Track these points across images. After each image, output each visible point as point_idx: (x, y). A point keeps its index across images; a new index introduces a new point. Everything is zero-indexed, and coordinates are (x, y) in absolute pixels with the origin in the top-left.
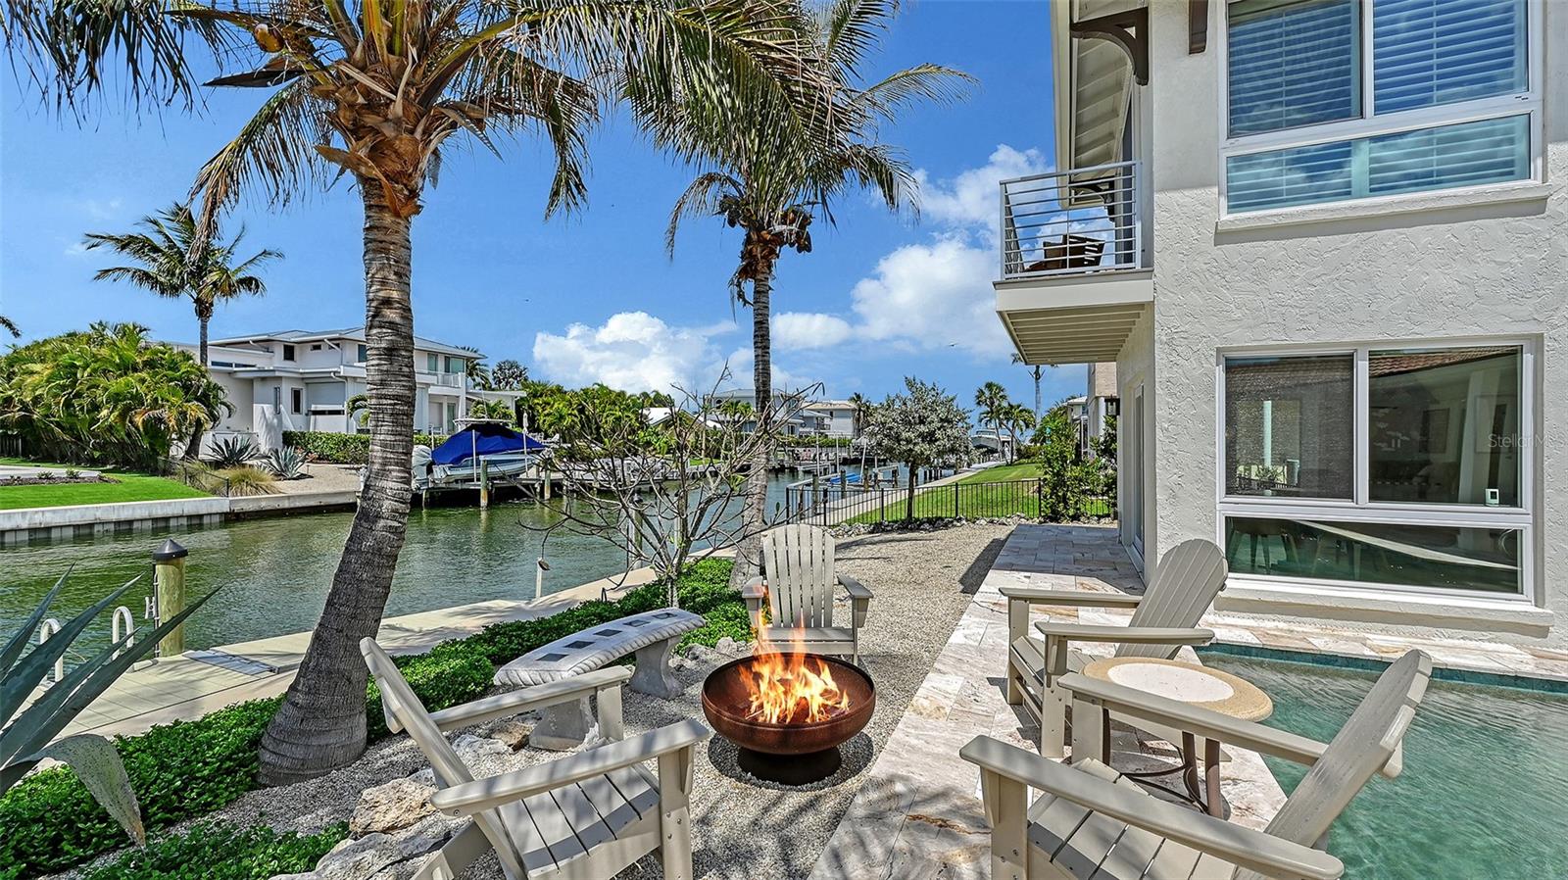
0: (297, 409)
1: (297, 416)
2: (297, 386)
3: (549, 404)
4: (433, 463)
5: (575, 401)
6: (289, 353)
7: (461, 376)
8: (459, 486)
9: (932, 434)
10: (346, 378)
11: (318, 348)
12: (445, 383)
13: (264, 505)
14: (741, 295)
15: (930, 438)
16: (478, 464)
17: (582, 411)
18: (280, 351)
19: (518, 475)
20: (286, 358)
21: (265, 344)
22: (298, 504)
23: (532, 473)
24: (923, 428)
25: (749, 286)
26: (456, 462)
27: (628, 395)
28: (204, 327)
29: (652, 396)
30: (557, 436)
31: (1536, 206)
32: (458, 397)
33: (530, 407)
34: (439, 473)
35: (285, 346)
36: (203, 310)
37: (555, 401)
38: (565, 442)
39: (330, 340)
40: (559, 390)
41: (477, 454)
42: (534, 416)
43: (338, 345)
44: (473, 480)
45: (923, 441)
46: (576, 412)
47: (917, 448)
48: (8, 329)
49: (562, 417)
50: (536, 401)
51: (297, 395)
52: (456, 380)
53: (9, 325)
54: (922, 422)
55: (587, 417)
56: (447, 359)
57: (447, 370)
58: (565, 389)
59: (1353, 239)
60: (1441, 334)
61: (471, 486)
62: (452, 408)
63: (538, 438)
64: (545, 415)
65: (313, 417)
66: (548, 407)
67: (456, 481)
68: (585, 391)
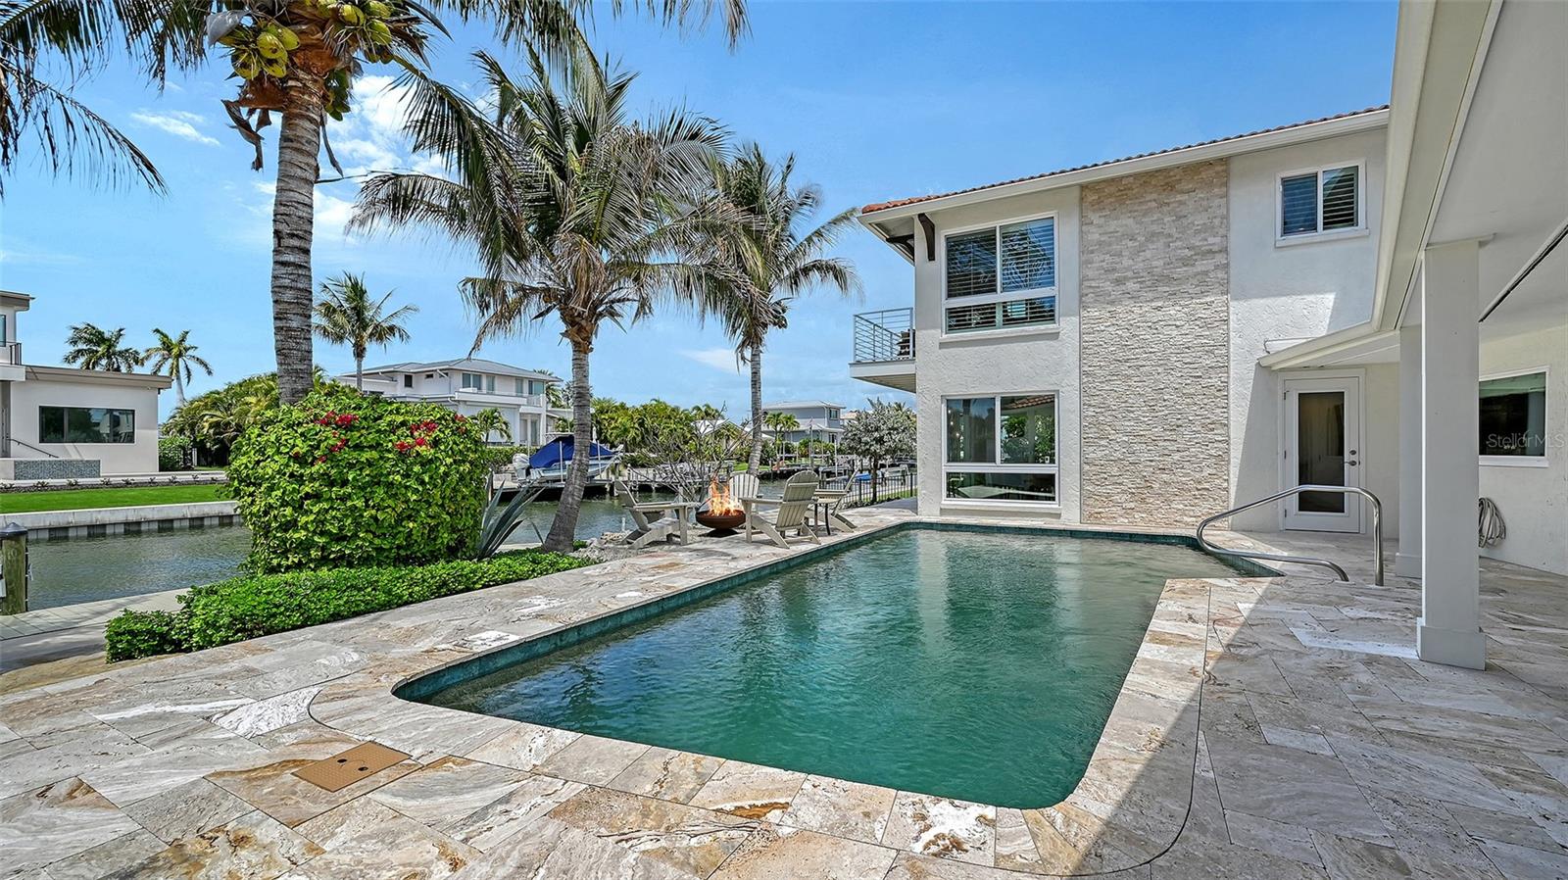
3: (613, 419)
4: (530, 467)
5: (636, 416)
6: (409, 381)
7: (543, 397)
8: (550, 485)
9: (882, 438)
10: (459, 401)
11: (431, 376)
12: (529, 404)
14: (743, 358)
15: (880, 441)
16: (564, 468)
17: (642, 424)
18: (401, 380)
19: (593, 477)
20: (406, 386)
21: (393, 374)
23: (604, 476)
24: (876, 434)
25: (748, 353)
26: (548, 466)
27: (681, 410)
28: (359, 363)
29: (703, 409)
30: (621, 446)
31: (1055, 336)
32: (539, 414)
33: (598, 422)
34: (535, 474)
35: (406, 376)
36: (359, 352)
37: (619, 416)
38: (627, 451)
39: (441, 370)
40: (623, 406)
41: (564, 460)
42: (601, 429)
43: (447, 374)
44: (560, 481)
45: (877, 443)
46: (636, 426)
47: (872, 448)
48: (204, 368)
49: (626, 431)
50: (603, 417)
52: (538, 400)
53: (206, 366)
54: (877, 430)
55: (646, 429)
56: (531, 383)
57: (531, 393)
58: (627, 406)
59: (992, 348)
60: (1024, 390)
61: (558, 485)
62: (534, 424)
63: (606, 447)
64: (613, 429)
66: (613, 422)
67: (548, 481)
68: (645, 408)
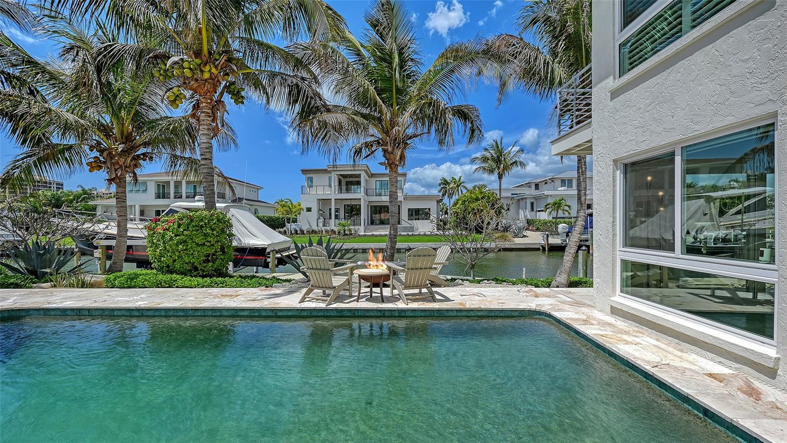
0: (533, 210)
1: (532, 212)
2: (532, 201)
6: (537, 186)
10: (548, 195)
11: (546, 183)
13: (507, 246)
18: (533, 187)
20: (535, 189)
21: (528, 185)
22: (518, 247)
28: (500, 183)
35: (536, 184)
39: (549, 179)
43: (552, 181)
51: (532, 204)
65: (538, 213)
